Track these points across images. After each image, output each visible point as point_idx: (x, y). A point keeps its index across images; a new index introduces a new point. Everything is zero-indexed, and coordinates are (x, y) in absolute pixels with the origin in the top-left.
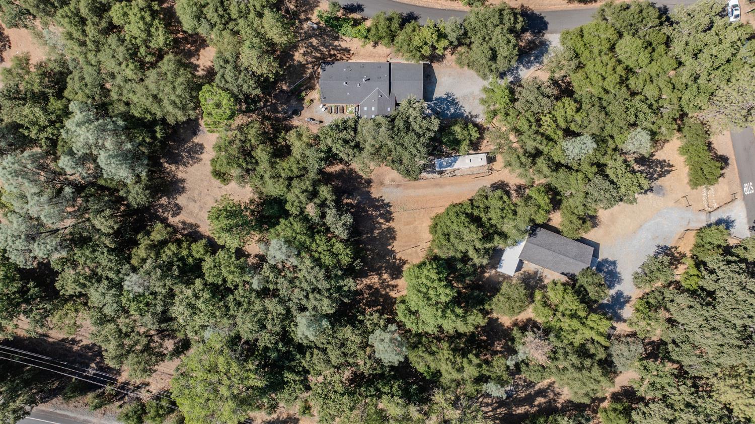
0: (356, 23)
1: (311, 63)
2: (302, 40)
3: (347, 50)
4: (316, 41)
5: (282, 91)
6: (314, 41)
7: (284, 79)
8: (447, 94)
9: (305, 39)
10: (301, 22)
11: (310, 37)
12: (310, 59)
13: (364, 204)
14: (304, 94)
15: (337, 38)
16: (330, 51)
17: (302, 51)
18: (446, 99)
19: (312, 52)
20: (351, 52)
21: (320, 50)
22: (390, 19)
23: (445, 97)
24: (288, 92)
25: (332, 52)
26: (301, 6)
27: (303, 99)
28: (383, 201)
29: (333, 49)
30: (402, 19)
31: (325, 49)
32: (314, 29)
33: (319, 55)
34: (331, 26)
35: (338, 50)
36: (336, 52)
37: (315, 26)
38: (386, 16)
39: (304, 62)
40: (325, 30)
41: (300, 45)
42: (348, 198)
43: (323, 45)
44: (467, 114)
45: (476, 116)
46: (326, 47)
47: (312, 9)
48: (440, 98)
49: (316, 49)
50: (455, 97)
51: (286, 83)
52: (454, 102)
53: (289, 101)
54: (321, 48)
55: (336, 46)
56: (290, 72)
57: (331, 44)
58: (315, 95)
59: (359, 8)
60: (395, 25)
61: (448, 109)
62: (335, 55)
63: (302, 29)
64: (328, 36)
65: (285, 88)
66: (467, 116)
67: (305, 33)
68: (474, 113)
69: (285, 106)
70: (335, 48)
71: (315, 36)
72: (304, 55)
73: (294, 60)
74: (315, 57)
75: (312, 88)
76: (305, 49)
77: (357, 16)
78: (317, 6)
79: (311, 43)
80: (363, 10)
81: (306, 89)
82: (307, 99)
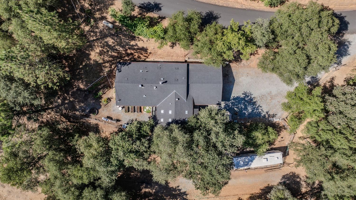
0: (153, 23)
1: (108, 62)
2: (97, 39)
3: (145, 50)
4: (113, 40)
5: (79, 89)
6: (110, 41)
7: (81, 78)
8: (245, 94)
9: (101, 38)
10: (96, 20)
11: (106, 36)
12: (106, 58)
13: (162, 193)
14: (101, 93)
15: (133, 38)
16: (126, 50)
17: (98, 51)
18: (244, 99)
19: (108, 51)
20: (149, 51)
21: (116, 50)
22: (189, 20)
23: (242, 96)
24: (85, 91)
25: (129, 51)
26: (95, 5)
27: (101, 97)
28: (180, 190)
29: (129, 48)
30: (202, 19)
31: (121, 49)
32: (109, 28)
33: (116, 54)
34: (126, 26)
35: (134, 49)
36: (132, 52)
37: (110, 25)
38: (185, 16)
39: (101, 61)
40: (121, 29)
41: (96, 44)
42: (146, 187)
43: (120, 44)
44: (265, 113)
45: (274, 116)
46: (123, 47)
47: (106, 7)
48: (238, 98)
49: (112, 49)
50: (253, 96)
51: (82, 82)
52: (251, 102)
53: (86, 100)
54: (117, 47)
55: (133, 46)
56: (86, 71)
57: (127, 44)
58: (111, 93)
59: (157, 7)
60: (194, 26)
61: (246, 108)
62: (132, 54)
63: (97, 28)
64: (125, 35)
65: (82, 86)
66: (265, 115)
67: (101, 32)
68: (271, 113)
69: (82, 104)
70: (132, 47)
71: (111, 35)
72: (101, 54)
73: (90, 59)
74: (112, 56)
75: (109, 87)
76: (101, 49)
77: (154, 15)
78: (112, 4)
79: (106, 42)
80: (160, 9)
81: (103, 88)
82: (105, 97)
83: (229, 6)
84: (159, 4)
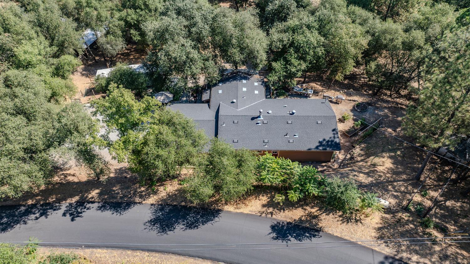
4: (359, 179)
6: (363, 178)
11: (374, 185)
41: (388, 175)
59: (282, 232)
63: (395, 197)
67: (387, 191)
76: (377, 169)
79: (369, 177)
83: (119, 251)
84: (277, 238)
